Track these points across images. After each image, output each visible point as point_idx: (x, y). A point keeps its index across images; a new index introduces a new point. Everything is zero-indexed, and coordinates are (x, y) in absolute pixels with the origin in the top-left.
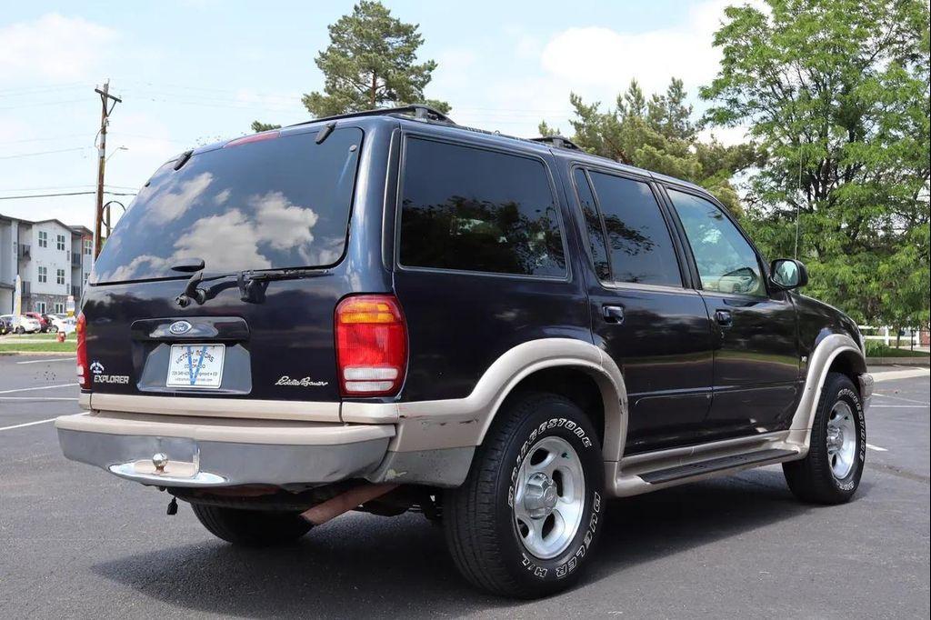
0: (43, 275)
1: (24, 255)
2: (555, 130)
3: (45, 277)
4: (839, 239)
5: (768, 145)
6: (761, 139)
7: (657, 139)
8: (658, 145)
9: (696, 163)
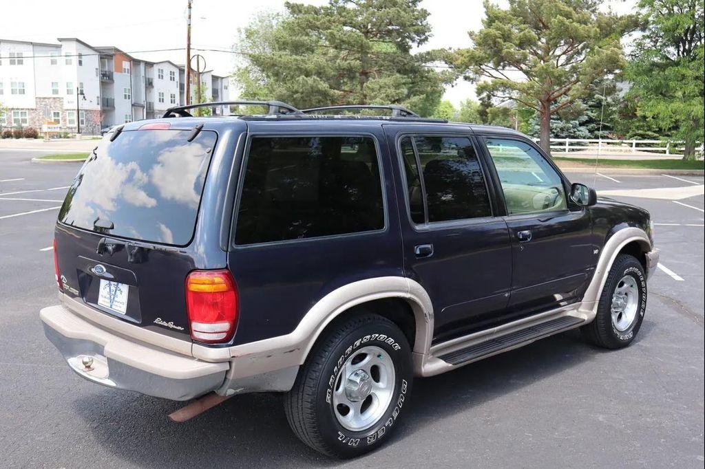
0: (162, 98)
1: (149, 84)
2: (495, 4)
3: (163, 99)
4: (696, 86)
5: (649, 15)
6: (644, 11)
7: (567, 11)
8: (568, 16)
9: (596, 28)
